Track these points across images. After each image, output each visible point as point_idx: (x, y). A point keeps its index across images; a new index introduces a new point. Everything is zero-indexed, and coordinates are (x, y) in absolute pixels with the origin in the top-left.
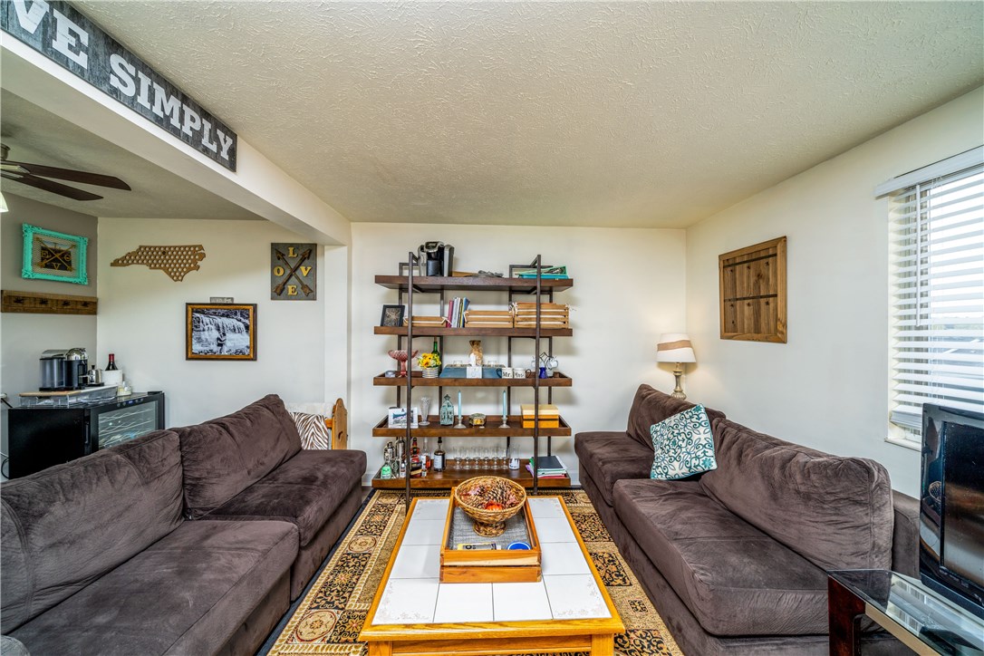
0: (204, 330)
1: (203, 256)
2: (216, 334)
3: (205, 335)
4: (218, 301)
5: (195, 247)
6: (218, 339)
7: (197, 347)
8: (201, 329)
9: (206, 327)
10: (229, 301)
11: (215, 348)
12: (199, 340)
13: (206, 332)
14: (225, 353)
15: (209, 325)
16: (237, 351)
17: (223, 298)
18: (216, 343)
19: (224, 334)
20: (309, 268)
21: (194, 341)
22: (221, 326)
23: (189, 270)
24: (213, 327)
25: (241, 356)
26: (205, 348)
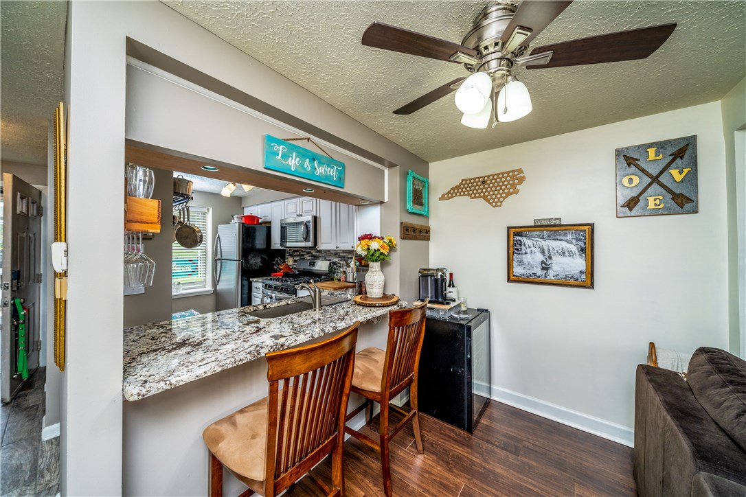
0: (526, 253)
1: (522, 180)
2: (540, 257)
3: (527, 258)
4: (543, 223)
5: (513, 171)
6: (543, 262)
7: (518, 270)
8: (523, 252)
9: (529, 250)
10: (558, 222)
11: (539, 272)
12: (521, 263)
13: (529, 256)
14: (551, 276)
15: (533, 248)
16: (566, 276)
17: (550, 220)
18: (540, 266)
19: (550, 258)
20: (686, 171)
21: (515, 264)
22: (546, 248)
23: (508, 194)
24: (537, 250)
25: (572, 282)
26: (528, 271)
